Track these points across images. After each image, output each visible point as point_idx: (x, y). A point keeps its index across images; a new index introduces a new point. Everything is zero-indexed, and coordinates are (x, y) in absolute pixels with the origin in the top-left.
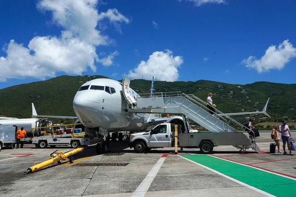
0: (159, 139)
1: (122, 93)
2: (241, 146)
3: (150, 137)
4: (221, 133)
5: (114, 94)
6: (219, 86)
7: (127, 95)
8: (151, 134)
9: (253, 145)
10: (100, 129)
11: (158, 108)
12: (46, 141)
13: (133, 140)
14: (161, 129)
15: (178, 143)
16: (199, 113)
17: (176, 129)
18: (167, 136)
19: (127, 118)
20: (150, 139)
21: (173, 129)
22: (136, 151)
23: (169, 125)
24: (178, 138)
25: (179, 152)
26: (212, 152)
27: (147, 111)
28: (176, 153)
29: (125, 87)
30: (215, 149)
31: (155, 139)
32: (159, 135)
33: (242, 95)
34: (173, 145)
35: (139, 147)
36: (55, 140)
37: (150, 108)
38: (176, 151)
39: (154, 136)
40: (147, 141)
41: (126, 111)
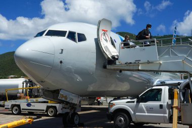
0: (150, 110)
1: (97, 41)
3: (137, 106)
7: (105, 44)
8: (138, 102)
10: (61, 92)
11: (149, 62)
14: (155, 95)
15: (179, 118)
17: (176, 96)
18: (161, 106)
20: (136, 109)
21: (171, 96)
23: (165, 90)
24: (180, 110)
27: (133, 67)
29: (101, 32)
31: (143, 111)
34: (170, 120)
35: (120, 121)
36: (29, 105)
37: (137, 63)
39: (142, 105)
40: (132, 112)
41: (105, 67)
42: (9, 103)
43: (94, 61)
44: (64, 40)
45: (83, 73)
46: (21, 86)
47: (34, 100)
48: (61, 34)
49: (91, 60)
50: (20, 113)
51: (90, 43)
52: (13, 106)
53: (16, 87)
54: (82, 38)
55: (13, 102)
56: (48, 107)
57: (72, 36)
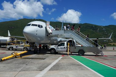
0: (61, 48)
1: (46, 28)
2: (96, 53)
3: (58, 47)
4: (88, 47)
5: (42, 28)
6: (93, 26)
7: (48, 29)
8: (58, 46)
10: (35, 43)
11: (61, 35)
12: (12, 47)
13: (50, 48)
14: (63, 44)
15: (69, 51)
16: (79, 38)
17: (69, 45)
18: (64, 47)
19: (49, 39)
20: (57, 48)
21: (67, 45)
22: (51, 53)
23: (66, 43)
24: (69, 48)
25: (69, 54)
26: (83, 55)
27: (57, 36)
28: (68, 55)
29: (47, 25)
30: (85, 54)
31: (59, 49)
32: (61, 47)
33: (103, 31)
34: (67, 51)
36: (17, 47)
38: (68, 54)
39: (59, 47)
40: (56, 49)
41: (48, 36)
43: (45, 34)
44: (37, 27)
48: (36, 25)
52: (10, 47)
57: (39, 26)
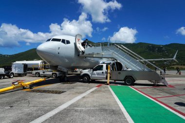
0: (98, 74)
1: (75, 44)
2: (154, 81)
3: (93, 72)
4: (140, 71)
9: (163, 81)
10: (59, 66)
11: (98, 54)
12: (39, 73)
13: (82, 74)
14: (100, 68)
15: (110, 77)
16: (125, 57)
17: (109, 68)
18: (103, 72)
20: (92, 74)
21: (107, 68)
22: (83, 82)
23: (105, 66)
24: (110, 74)
25: (110, 83)
27: (91, 55)
28: (108, 84)
29: (77, 40)
30: (137, 82)
31: (96, 75)
32: (98, 71)
34: (107, 78)
35: (85, 79)
36: (44, 72)
37: (93, 54)
39: (95, 72)
40: (90, 75)
41: (79, 55)
42: (34, 72)
43: (74, 53)
44: (60, 43)
45: (69, 58)
46: (40, 64)
47: (46, 70)
48: (59, 40)
49: (72, 53)
50: (39, 76)
51: (72, 45)
52: (36, 73)
53: (38, 64)
54: (68, 42)
55: (36, 71)
56: (53, 74)
57: (63, 41)
